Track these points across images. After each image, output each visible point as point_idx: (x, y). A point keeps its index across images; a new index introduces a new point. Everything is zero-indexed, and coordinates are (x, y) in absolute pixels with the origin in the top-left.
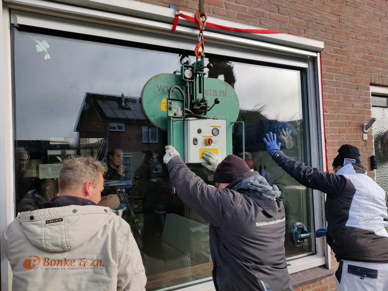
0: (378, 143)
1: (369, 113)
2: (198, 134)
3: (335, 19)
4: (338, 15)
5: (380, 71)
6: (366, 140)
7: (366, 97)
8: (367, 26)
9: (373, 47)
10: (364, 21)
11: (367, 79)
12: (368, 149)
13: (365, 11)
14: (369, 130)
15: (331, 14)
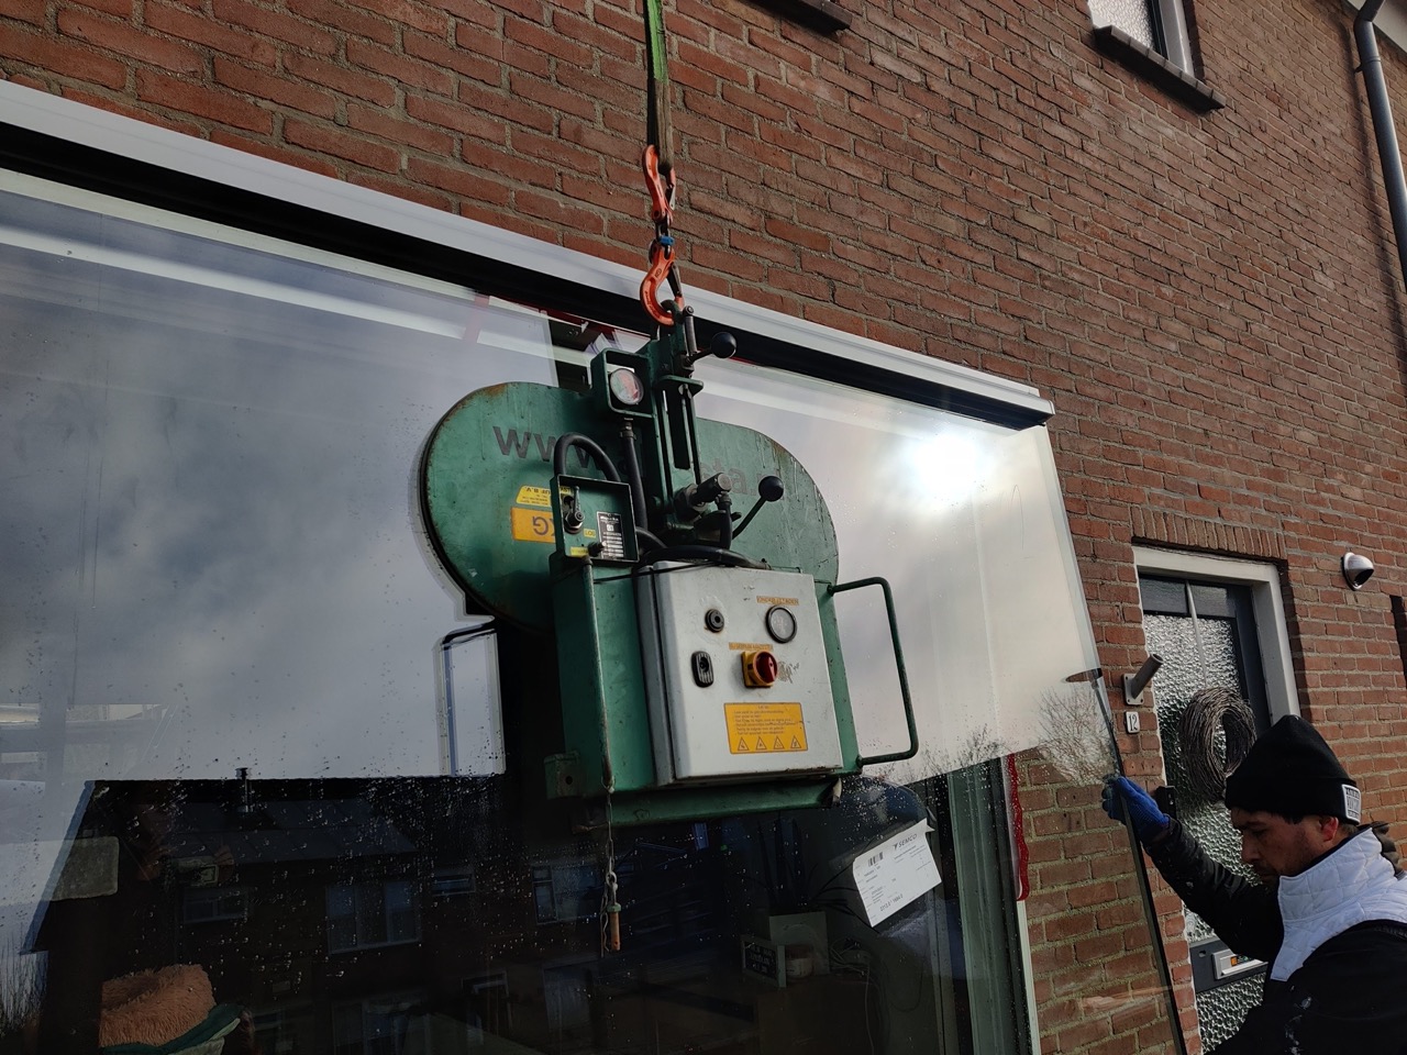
0: (1173, 739)
1: (1138, 637)
2: (709, 633)
3: (1009, 327)
4: (1020, 318)
5: (1160, 497)
6: (1135, 731)
7: (1123, 583)
8: (1108, 354)
9: (1130, 422)
10: (1097, 340)
11: (1122, 523)
12: (1146, 763)
13: (1098, 309)
14: (1141, 696)
15: (999, 314)
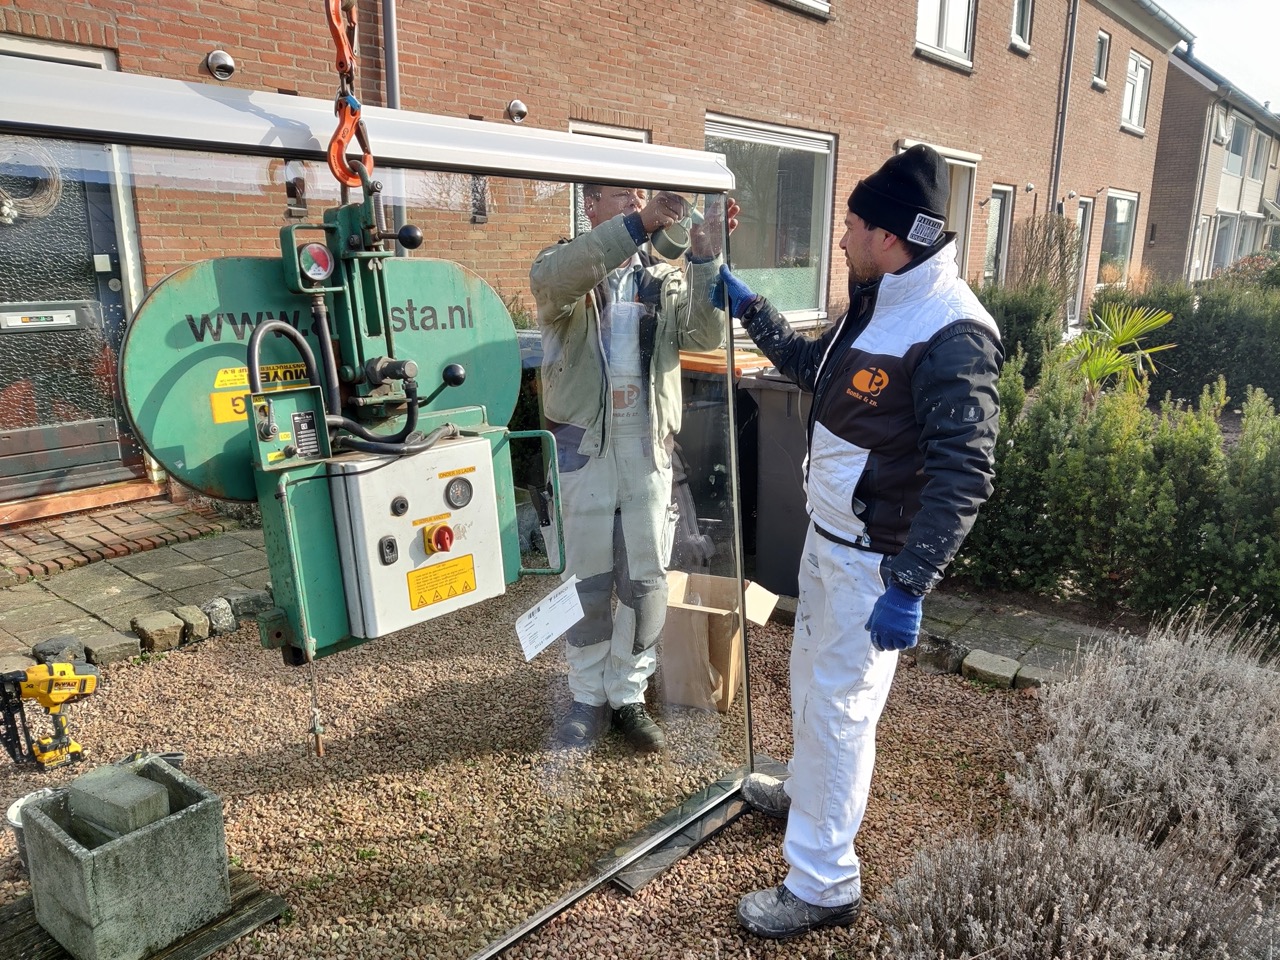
2: (395, 517)
